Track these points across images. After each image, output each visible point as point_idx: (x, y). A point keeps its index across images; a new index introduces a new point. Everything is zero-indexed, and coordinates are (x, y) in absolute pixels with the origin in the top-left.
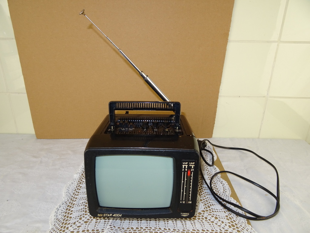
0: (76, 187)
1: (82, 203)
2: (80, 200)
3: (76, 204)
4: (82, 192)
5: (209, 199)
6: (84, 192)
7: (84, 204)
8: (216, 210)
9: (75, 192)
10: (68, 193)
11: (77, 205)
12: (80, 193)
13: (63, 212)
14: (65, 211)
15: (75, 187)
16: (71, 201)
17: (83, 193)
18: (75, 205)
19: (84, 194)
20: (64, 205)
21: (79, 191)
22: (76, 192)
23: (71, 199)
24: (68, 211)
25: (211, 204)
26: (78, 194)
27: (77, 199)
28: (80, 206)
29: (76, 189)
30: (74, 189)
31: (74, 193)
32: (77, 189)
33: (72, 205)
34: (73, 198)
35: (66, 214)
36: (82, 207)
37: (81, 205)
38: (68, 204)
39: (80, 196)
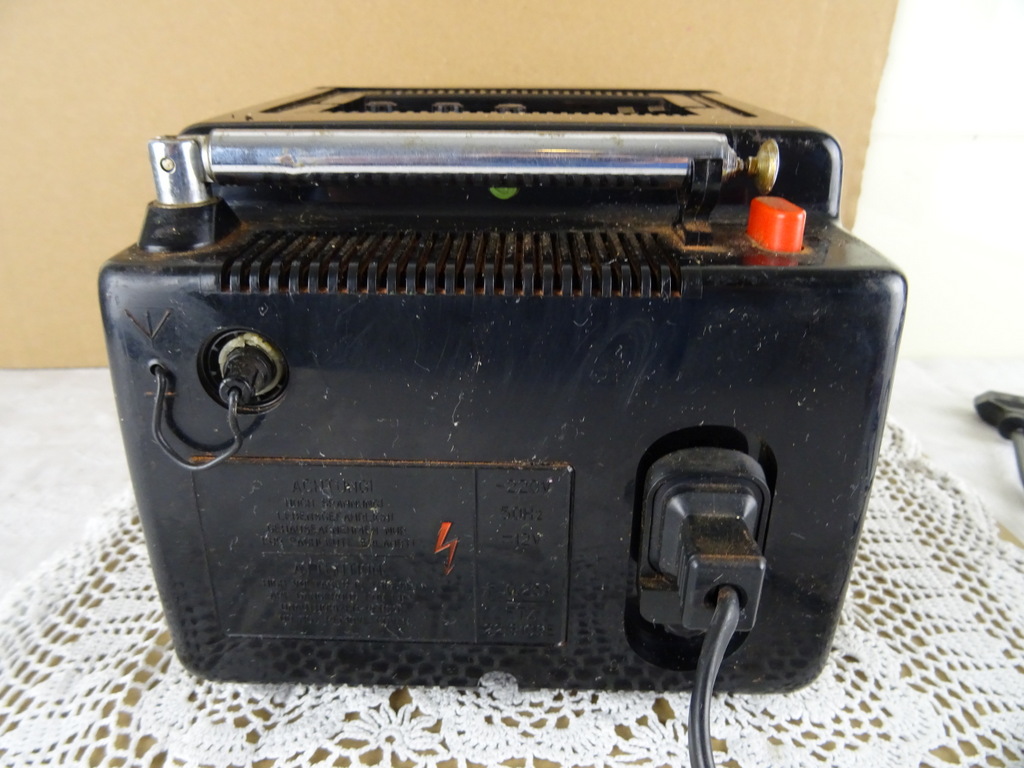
0: (79, 591)
1: (90, 692)
2: (79, 670)
3: (41, 705)
4: (104, 619)
6: (119, 617)
7: (95, 696)
9: (61, 620)
10: (17, 624)
11: (50, 707)
12: (90, 627)
15: (74, 588)
16: (13, 681)
17: (111, 627)
18: (32, 709)
19: (117, 631)
21: (90, 613)
22: (70, 621)
23: (17, 665)
26: (79, 631)
27: (63, 665)
28: (64, 715)
29: (71, 602)
30: (62, 603)
31: (54, 626)
32: (83, 602)
33: (12, 710)
34: (33, 658)
36: (77, 724)
37: (73, 707)
39: (88, 645)
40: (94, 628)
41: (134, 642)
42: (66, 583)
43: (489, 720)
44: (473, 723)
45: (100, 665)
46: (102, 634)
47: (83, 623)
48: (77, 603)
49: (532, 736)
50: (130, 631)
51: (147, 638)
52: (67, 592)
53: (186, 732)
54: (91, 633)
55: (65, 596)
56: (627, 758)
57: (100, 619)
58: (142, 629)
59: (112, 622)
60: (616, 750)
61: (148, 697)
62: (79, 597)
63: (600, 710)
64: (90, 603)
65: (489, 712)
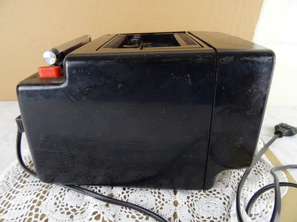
0: (23, 173)
1: (27, 202)
2: (24, 195)
3: (13, 206)
6: (35, 181)
7: (28, 204)
9: (19, 181)
10: (6, 182)
11: (16, 206)
12: (26, 183)
16: (5, 199)
17: (32, 184)
18: (11, 207)
19: (34, 185)
21: (26, 179)
22: (21, 182)
23: (7, 194)
26: (23, 185)
27: (19, 193)
28: (20, 209)
29: (21, 176)
30: (19, 176)
31: (17, 183)
33: (6, 207)
34: (11, 192)
37: (22, 207)
39: (26, 188)
40: (28, 184)
41: (39, 188)
42: (19, 170)
45: (29, 194)
46: (30, 185)
47: (25, 182)
48: (23, 176)
50: (38, 185)
51: (43, 187)
52: (20, 173)
53: (54, 214)
54: (27, 185)
55: (19, 174)
57: (29, 181)
58: (41, 185)
59: (32, 182)
61: (44, 203)
62: (23, 175)
64: (26, 176)
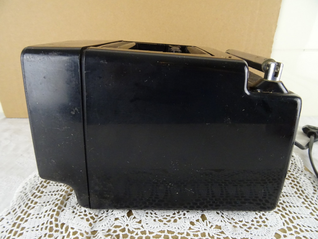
1: (46, 211)
2: (43, 206)
3: (33, 215)
4: (48, 192)
5: (288, 205)
6: (52, 191)
7: (48, 212)
8: (309, 229)
9: (36, 192)
10: (24, 193)
11: (36, 216)
12: (44, 194)
13: (5, 230)
14: (10, 228)
15: (39, 183)
16: (24, 208)
17: (50, 194)
18: (31, 216)
19: (52, 195)
20: (9, 217)
21: (44, 190)
22: (39, 192)
23: (25, 204)
24: (15, 229)
25: (295, 215)
26: (41, 195)
27: (38, 204)
28: (40, 218)
29: (39, 187)
30: (36, 187)
31: (34, 193)
33: (26, 216)
34: (29, 202)
35: (10, 235)
36: (45, 220)
37: (42, 215)
38: (19, 214)
39: (44, 199)
40: (45, 194)
41: (57, 197)
42: (36, 181)
43: (155, 220)
44: (150, 221)
45: (48, 204)
46: (48, 196)
47: (42, 192)
49: (167, 224)
50: (55, 195)
51: (60, 197)
53: (73, 220)
54: (45, 195)
55: (37, 185)
56: (193, 231)
57: (47, 191)
58: (59, 194)
59: (50, 192)
60: (190, 228)
61: (62, 214)
62: (41, 185)
63: (186, 217)
64: (43, 187)
65: (155, 218)
